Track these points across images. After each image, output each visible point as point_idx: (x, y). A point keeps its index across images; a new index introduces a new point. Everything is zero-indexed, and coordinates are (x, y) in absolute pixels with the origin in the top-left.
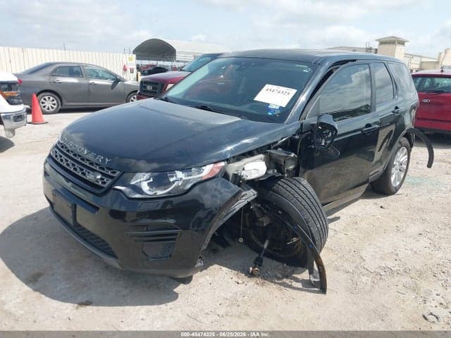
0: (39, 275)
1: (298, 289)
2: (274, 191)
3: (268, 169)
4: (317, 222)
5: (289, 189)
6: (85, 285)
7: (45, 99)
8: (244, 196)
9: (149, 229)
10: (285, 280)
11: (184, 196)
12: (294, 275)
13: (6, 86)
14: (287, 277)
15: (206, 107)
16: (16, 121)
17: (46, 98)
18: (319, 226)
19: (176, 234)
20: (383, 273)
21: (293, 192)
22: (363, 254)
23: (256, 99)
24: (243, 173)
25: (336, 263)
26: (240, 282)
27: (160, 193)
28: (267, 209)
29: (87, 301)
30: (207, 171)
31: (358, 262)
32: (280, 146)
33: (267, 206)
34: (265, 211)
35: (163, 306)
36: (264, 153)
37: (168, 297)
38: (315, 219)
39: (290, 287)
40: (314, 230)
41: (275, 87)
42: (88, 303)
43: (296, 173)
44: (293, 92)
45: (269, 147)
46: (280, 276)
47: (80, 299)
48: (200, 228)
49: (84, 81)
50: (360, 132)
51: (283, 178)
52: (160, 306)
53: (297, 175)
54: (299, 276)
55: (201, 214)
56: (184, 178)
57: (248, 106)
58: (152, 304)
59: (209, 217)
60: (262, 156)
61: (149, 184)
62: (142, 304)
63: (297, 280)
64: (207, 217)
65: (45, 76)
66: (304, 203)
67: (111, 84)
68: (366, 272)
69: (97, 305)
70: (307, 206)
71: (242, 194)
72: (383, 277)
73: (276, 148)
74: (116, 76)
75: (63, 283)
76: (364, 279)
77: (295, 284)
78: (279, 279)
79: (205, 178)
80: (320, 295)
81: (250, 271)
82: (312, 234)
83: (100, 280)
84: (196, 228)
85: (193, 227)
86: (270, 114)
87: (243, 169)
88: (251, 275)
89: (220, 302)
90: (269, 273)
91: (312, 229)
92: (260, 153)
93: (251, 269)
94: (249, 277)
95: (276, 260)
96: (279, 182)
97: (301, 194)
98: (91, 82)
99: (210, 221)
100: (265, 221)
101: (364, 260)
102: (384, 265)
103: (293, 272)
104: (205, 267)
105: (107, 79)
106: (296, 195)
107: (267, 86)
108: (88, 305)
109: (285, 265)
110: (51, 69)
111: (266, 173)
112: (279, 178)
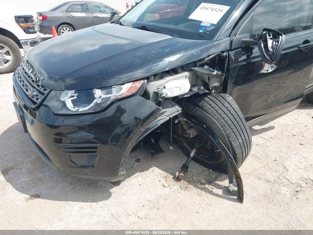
0: (11, 168)
1: (217, 195)
2: (200, 107)
3: (192, 86)
4: (239, 137)
5: (214, 105)
6: (40, 180)
7: (63, 30)
8: (163, 113)
9: (73, 142)
10: (207, 186)
11: (103, 113)
12: (216, 182)
13: (23, 20)
14: (210, 183)
15: (145, 27)
16: (32, 46)
17: (65, 28)
18: (240, 140)
19: (96, 148)
20: (304, 185)
21: (217, 108)
22: (287, 164)
23: (191, 17)
24: (164, 91)
25: (259, 171)
26: (166, 185)
27: (82, 109)
28: (194, 123)
29: (37, 195)
30: (126, 89)
31: (281, 171)
32: (207, 64)
33: (193, 120)
34: (192, 124)
35: (94, 204)
36: (190, 70)
37: (101, 195)
38: (237, 134)
39: (211, 192)
40: (235, 144)
41: (209, 5)
42: (37, 196)
43: (224, 88)
44: (226, 8)
45: (195, 64)
46: (203, 181)
47: (32, 192)
48: (118, 143)
49: (90, 15)
50: (297, 48)
51: (210, 94)
52: (93, 203)
53: (225, 91)
54: (221, 183)
55: (118, 130)
56: (103, 96)
57: (184, 25)
58: (87, 201)
59: (127, 133)
60: (187, 74)
61: (73, 101)
62: (78, 200)
63: (219, 187)
64: (124, 133)
65: (63, 12)
66: (227, 119)
67: (109, 16)
68: (287, 183)
69: (43, 198)
70: (229, 122)
71: (161, 112)
72: (303, 188)
73: (202, 66)
74: (113, 10)
75: (26, 176)
76: (284, 190)
77: (216, 190)
78: (202, 184)
79: (124, 96)
80: (237, 203)
81: (177, 176)
82: (233, 149)
83: (53, 177)
84: (114, 143)
85: (111, 142)
86: (201, 31)
87: (165, 87)
88: (178, 179)
89: (143, 204)
90: (194, 178)
91: (233, 143)
92: (186, 71)
93: (177, 174)
94: (176, 181)
95: (204, 166)
96: (206, 98)
97: (225, 110)
98: (95, 15)
99: (127, 137)
100: (192, 133)
101: (288, 170)
102: (306, 177)
103: (216, 179)
104: (128, 175)
105: (107, 13)
106: (220, 111)
107: (203, 5)
108: (37, 198)
109: (211, 171)
110: (66, 7)
111: (191, 90)
112: (205, 95)
